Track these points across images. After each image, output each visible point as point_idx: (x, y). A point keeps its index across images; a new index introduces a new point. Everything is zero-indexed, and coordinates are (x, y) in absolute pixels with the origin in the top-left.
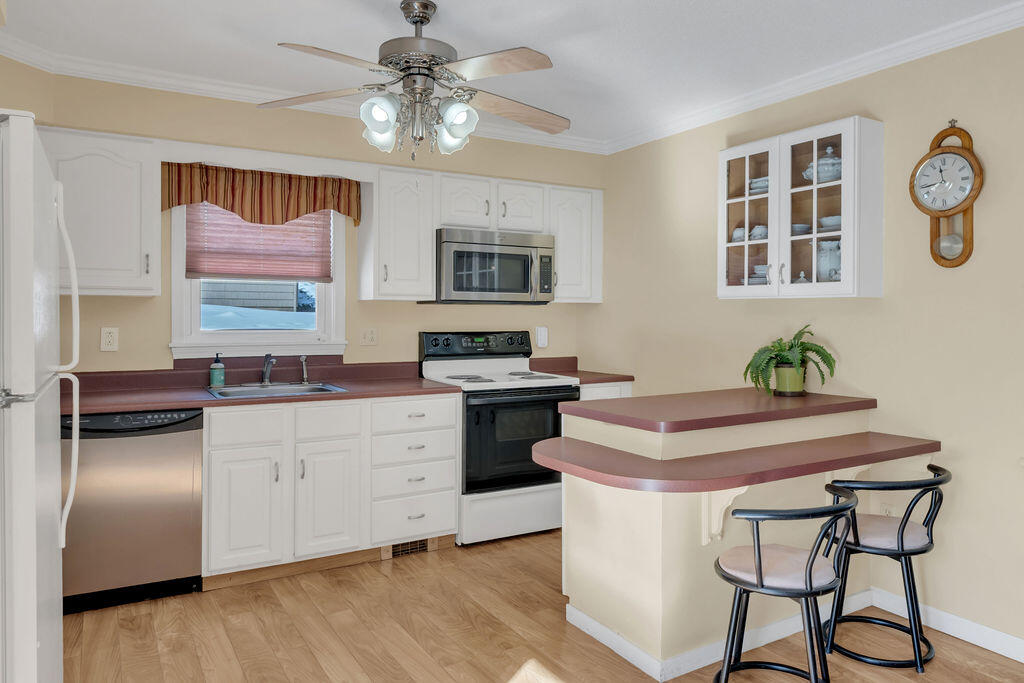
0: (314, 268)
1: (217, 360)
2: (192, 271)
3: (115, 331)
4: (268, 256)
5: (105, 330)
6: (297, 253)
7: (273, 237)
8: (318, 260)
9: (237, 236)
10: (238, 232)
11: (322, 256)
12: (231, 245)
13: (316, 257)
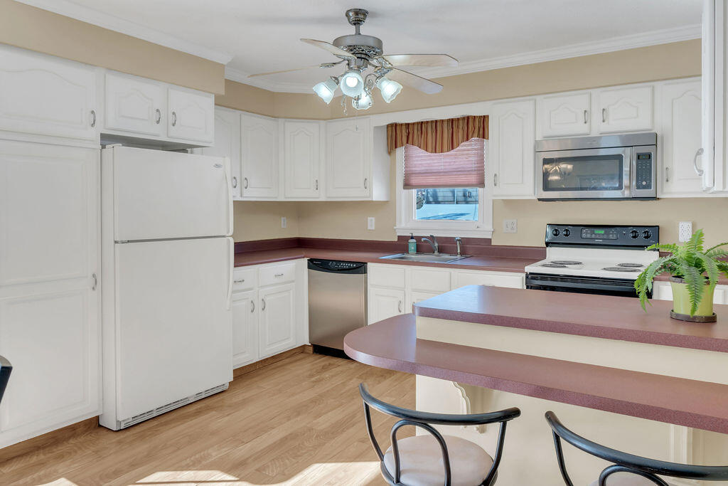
0: (473, 179)
1: (412, 238)
2: (407, 185)
3: (373, 219)
4: (446, 173)
5: (369, 218)
6: (463, 169)
7: (448, 160)
8: (475, 173)
9: (428, 162)
10: (429, 160)
11: (479, 170)
12: (426, 168)
13: (475, 170)
